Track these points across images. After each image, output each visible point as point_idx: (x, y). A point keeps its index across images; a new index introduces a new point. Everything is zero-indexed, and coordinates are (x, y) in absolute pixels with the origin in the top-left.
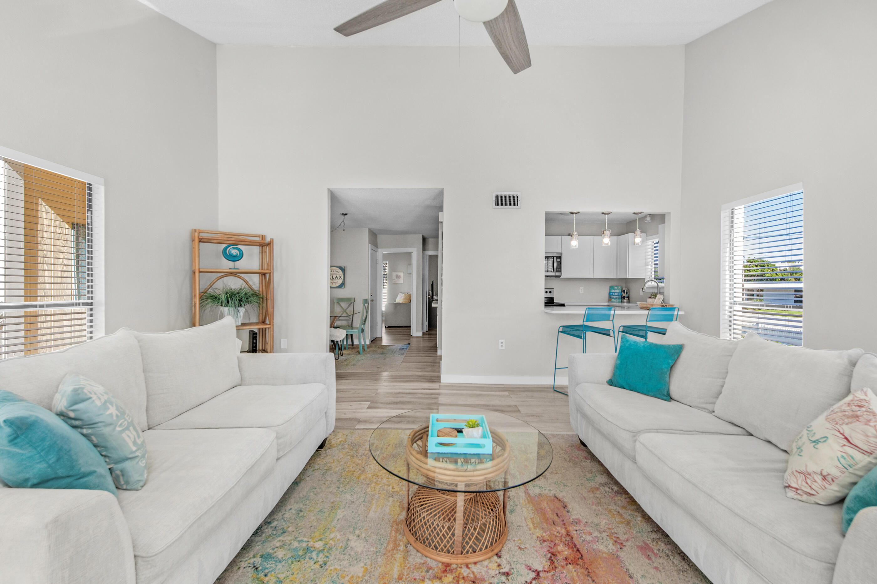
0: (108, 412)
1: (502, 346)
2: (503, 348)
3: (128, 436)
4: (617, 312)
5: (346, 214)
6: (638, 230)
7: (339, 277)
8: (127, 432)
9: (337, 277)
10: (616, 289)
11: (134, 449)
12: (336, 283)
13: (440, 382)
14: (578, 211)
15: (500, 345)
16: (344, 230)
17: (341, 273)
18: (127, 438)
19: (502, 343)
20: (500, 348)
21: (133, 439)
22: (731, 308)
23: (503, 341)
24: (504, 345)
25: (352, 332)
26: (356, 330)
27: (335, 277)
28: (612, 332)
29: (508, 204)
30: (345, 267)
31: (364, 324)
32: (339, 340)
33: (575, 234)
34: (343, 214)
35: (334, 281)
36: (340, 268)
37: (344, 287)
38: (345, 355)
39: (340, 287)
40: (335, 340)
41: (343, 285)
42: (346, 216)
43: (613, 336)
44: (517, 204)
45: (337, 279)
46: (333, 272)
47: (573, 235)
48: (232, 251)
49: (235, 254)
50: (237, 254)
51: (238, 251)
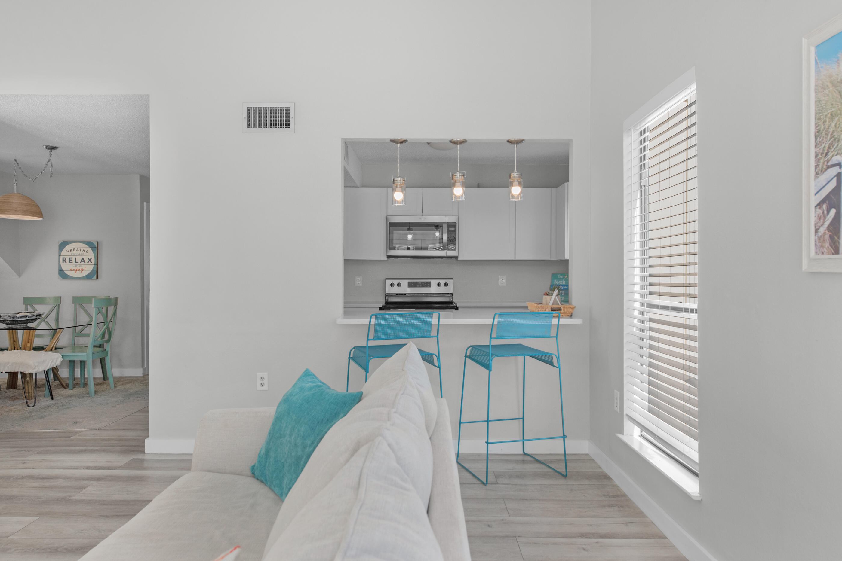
1: (262, 385)
2: (265, 388)
4: (442, 321)
5: (54, 148)
6: (516, 171)
7: (86, 260)
9: (83, 260)
10: (560, 279)
12: (82, 270)
13: (143, 452)
14: (404, 137)
15: (259, 382)
16: (51, 178)
17: (91, 253)
19: (262, 379)
20: (259, 388)
22: (642, 313)
23: (265, 374)
24: (265, 381)
25: (78, 357)
26: (85, 354)
27: (79, 259)
28: (436, 358)
29: (271, 125)
30: (98, 242)
31: (108, 341)
32: (33, 371)
33: (399, 179)
34: (48, 148)
35: (79, 268)
36: (89, 244)
37: (97, 278)
38: (59, 398)
39: (88, 277)
40: (26, 373)
41: (95, 273)
42: (56, 151)
43: (437, 366)
44: (289, 125)
45: (83, 263)
46: (76, 252)
47: (396, 181)
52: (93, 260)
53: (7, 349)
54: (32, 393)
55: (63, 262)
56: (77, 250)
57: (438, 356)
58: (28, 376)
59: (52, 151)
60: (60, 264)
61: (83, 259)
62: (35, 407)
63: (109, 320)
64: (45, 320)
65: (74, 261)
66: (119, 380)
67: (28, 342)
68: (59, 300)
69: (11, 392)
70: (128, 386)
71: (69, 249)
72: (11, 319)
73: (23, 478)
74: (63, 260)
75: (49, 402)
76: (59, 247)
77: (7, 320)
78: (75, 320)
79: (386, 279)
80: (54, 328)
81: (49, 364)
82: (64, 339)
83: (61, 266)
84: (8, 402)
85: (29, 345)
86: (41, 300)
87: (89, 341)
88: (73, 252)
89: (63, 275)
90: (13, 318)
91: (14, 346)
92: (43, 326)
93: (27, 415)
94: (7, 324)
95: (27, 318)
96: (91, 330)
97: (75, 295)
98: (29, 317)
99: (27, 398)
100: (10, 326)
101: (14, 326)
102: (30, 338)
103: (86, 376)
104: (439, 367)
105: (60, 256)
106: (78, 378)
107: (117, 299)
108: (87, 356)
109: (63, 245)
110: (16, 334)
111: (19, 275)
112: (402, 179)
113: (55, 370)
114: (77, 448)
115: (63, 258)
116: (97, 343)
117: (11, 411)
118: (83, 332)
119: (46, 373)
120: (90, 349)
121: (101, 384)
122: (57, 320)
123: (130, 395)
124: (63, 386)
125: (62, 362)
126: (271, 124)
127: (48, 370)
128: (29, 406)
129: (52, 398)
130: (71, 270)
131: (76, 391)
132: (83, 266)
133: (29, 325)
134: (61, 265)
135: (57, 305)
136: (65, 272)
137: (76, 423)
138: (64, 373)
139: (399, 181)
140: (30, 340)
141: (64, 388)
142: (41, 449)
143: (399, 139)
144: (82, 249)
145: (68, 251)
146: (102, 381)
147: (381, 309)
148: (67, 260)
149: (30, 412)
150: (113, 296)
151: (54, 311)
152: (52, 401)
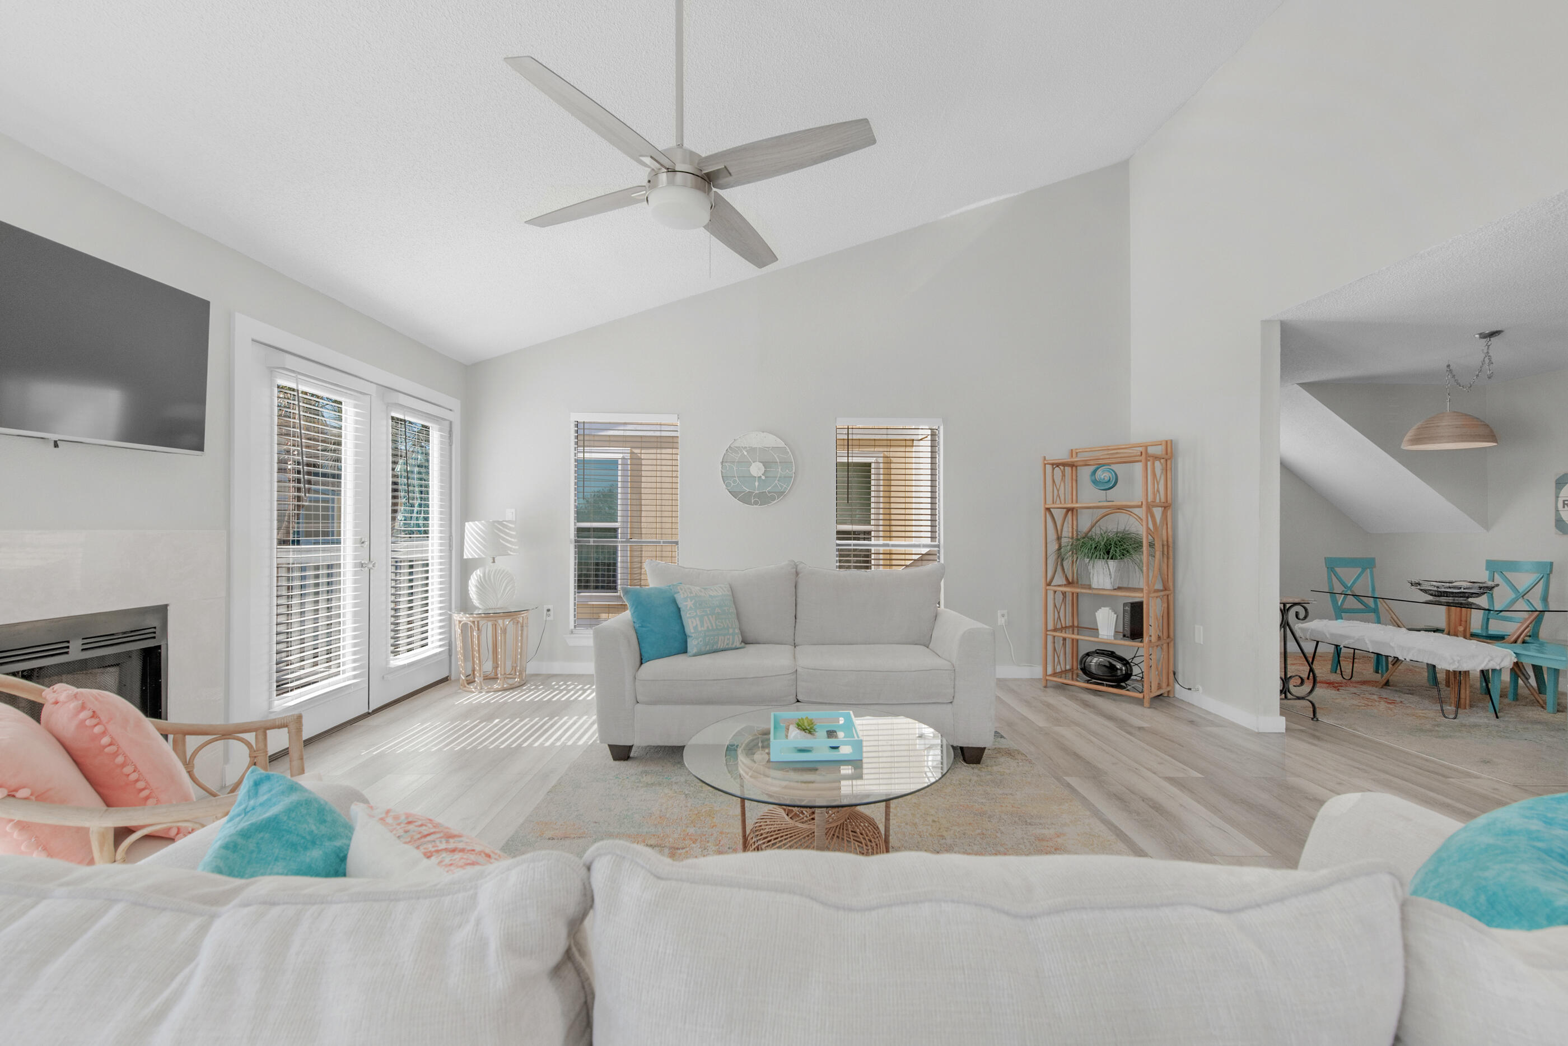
5: (1493, 334)
11: (692, 631)
18: (690, 623)
21: (695, 624)
32: (1463, 669)
34: (1483, 336)
38: (1507, 718)
42: (1499, 337)
48: (1102, 475)
49: (1107, 479)
50: (1110, 479)
51: (1110, 475)
54: (1466, 699)
55: (1564, 507)
58: (1453, 674)
59: (1491, 339)
60: (1557, 511)
62: (1455, 720)
64: (1524, 597)
67: (1461, 625)
68: (1551, 569)
72: (1435, 589)
74: (1564, 504)
76: (1556, 484)
77: (1430, 590)
80: (1538, 610)
81: (1485, 663)
83: (1559, 513)
85: (1461, 629)
86: (1507, 565)
90: (1438, 587)
94: (1440, 595)
95: (1462, 590)
98: (1464, 589)
99: (1453, 708)
100: (1438, 599)
101: (1443, 599)
102: (1463, 619)
105: (1557, 497)
109: (1562, 481)
111: (1486, 527)
115: (1564, 501)
119: (1485, 675)
122: (1545, 599)
124: (1541, 704)
127: (1488, 670)
128: (1444, 717)
129: (1495, 716)
134: (1561, 512)
135: (1545, 576)
137: (1486, 762)
141: (1542, 707)
151: (1541, 585)
152: (1496, 722)
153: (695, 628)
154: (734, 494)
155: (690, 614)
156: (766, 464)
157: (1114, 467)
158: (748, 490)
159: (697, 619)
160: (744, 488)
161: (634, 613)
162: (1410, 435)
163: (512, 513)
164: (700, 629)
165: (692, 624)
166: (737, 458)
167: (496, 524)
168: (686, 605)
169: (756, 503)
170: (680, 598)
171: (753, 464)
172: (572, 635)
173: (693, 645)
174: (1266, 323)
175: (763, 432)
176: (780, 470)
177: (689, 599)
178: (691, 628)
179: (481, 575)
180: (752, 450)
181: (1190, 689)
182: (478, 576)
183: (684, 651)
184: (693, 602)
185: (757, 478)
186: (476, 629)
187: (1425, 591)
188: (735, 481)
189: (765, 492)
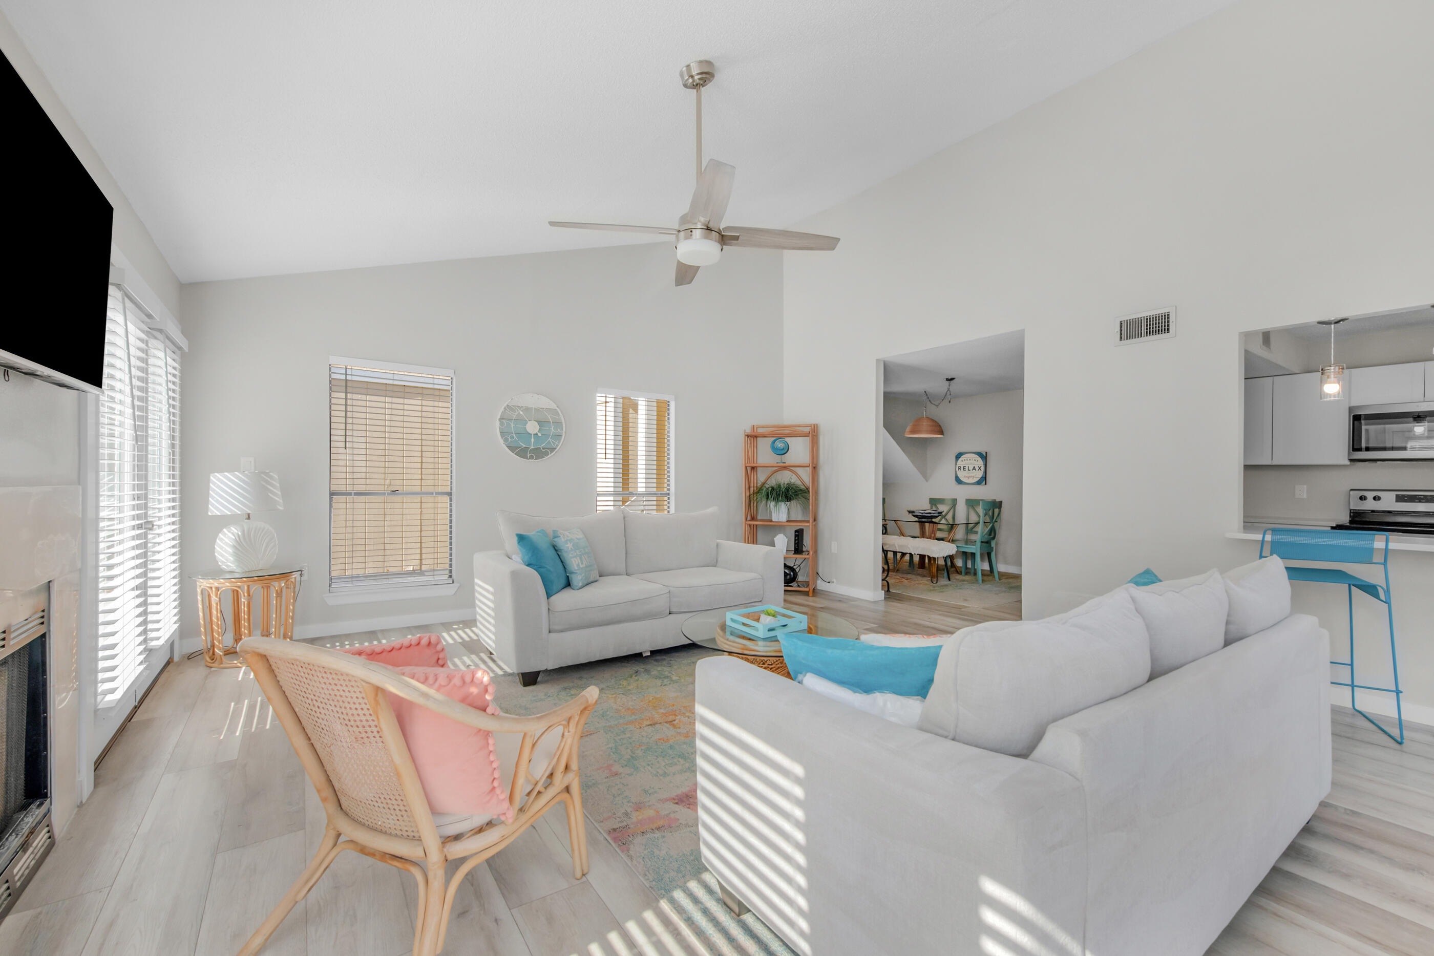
0: (567, 546)
3: (575, 561)
5: (952, 379)
7: (977, 468)
8: (575, 559)
9: (974, 469)
11: (576, 568)
12: (973, 477)
16: (950, 402)
17: (980, 463)
18: (574, 562)
21: (577, 563)
25: (970, 549)
26: (974, 547)
27: (971, 468)
28: (1383, 591)
29: (1147, 334)
30: (986, 453)
31: (994, 538)
32: (936, 556)
33: (1332, 368)
34: (947, 380)
35: (971, 475)
36: (979, 454)
37: (986, 484)
38: (955, 581)
39: (979, 483)
40: (931, 556)
41: (984, 480)
42: (954, 381)
43: (1385, 601)
44: (1168, 329)
45: (974, 470)
46: (969, 461)
47: (1326, 371)
48: (779, 444)
49: (782, 448)
50: (784, 448)
51: (784, 444)
52: (983, 468)
53: (919, 538)
54: (935, 573)
55: (959, 470)
56: (970, 460)
57: (1385, 588)
58: (932, 559)
59: (951, 382)
60: (956, 472)
61: (974, 467)
62: (937, 584)
63: (994, 521)
64: (945, 517)
65: (967, 469)
66: (1002, 575)
68: (954, 501)
69: (921, 571)
70: (1010, 580)
71: (963, 459)
72: (921, 514)
73: (928, 627)
74: (959, 468)
75: (947, 582)
76: (956, 458)
78: (968, 519)
79: (1351, 490)
80: (951, 524)
81: (948, 552)
82: (960, 533)
84: (919, 578)
85: (933, 535)
86: (941, 501)
87: (977, 538)
88: (966, 461)
89: (958, 481)
91: (923, 535)
92: (943, 521)
93: (932, 588)
94: (918, 518)
95: (932, 515)
96: (979, 528)
97: (967, 498)
99: (932, 577)
100: (920, 520)
101: (923, 520)
103: (976, 567)
104: (1388, 602)
105: (956, 464)
106: (969, 568)
107: (1001, 503)
108: (975, 549)
109: (958, 456)
110: (925, 526)
111: (927, 481)
112: (1337, 368)
113: (951, 557)
114: (966, 617)
116: (984, 540)
117: (921, 584)
118: (974, 530)
119: (945, 559)
120: (978, 544)
121: (988, 575)
122: (954, 518)
123: (1012, 588)
124: (958, 572)
125: (957, 551)
126: (1147, 332)
127: (947, 556)
128: (933, 583)
129: (950, 580)
130: (965, 477)
131: (967, 578)
132: (974, 473)
133: (934, 520)
135: (954, 506)
136: (960, 478)
138: (959, 563)
139: (1333, 370)
140: (934, 532)
141: (959, 574)
142: (941, 613)
143: (1333, 319)
144: (974, 458)
145: (962, 461)
146: (989, 573)
147: (1333, 528)
148: (962, 469)
149: (934, 587)
150: (998, 500)
151: (952, 510)
152: (949, 582)
153: (578, 565)
154: (509, 447)
155: (572, 554)
156: (539, 422)
157: (788, 440)
158: (524, 446)
159: (578, 558)
160: (521, 443)
161: (532, 556)
162: (908, 429)
163: (251, 462)
164: (581, 566)
165: (574, 563)
166: (515, 416)
167: (262, 475)
168: (567, 547)
169: (531, 457)
170: (561, 542)
171: (529, 422)
172: (331, 594)
173: (577, 580)
174: (878, 360)
175: (538, 394)
176: (552, 429)
177: (568, 542)
178: (575, 566)
179: (240, 534)
180: (527, 410)
181: (829, 582)
182: (236, 536)
183: (568, 584)
184: (572, 544)
185: (533, 435)
186: (246, 594)
187: (915, 516)
188: (512, 438)
189: (540, 448)
